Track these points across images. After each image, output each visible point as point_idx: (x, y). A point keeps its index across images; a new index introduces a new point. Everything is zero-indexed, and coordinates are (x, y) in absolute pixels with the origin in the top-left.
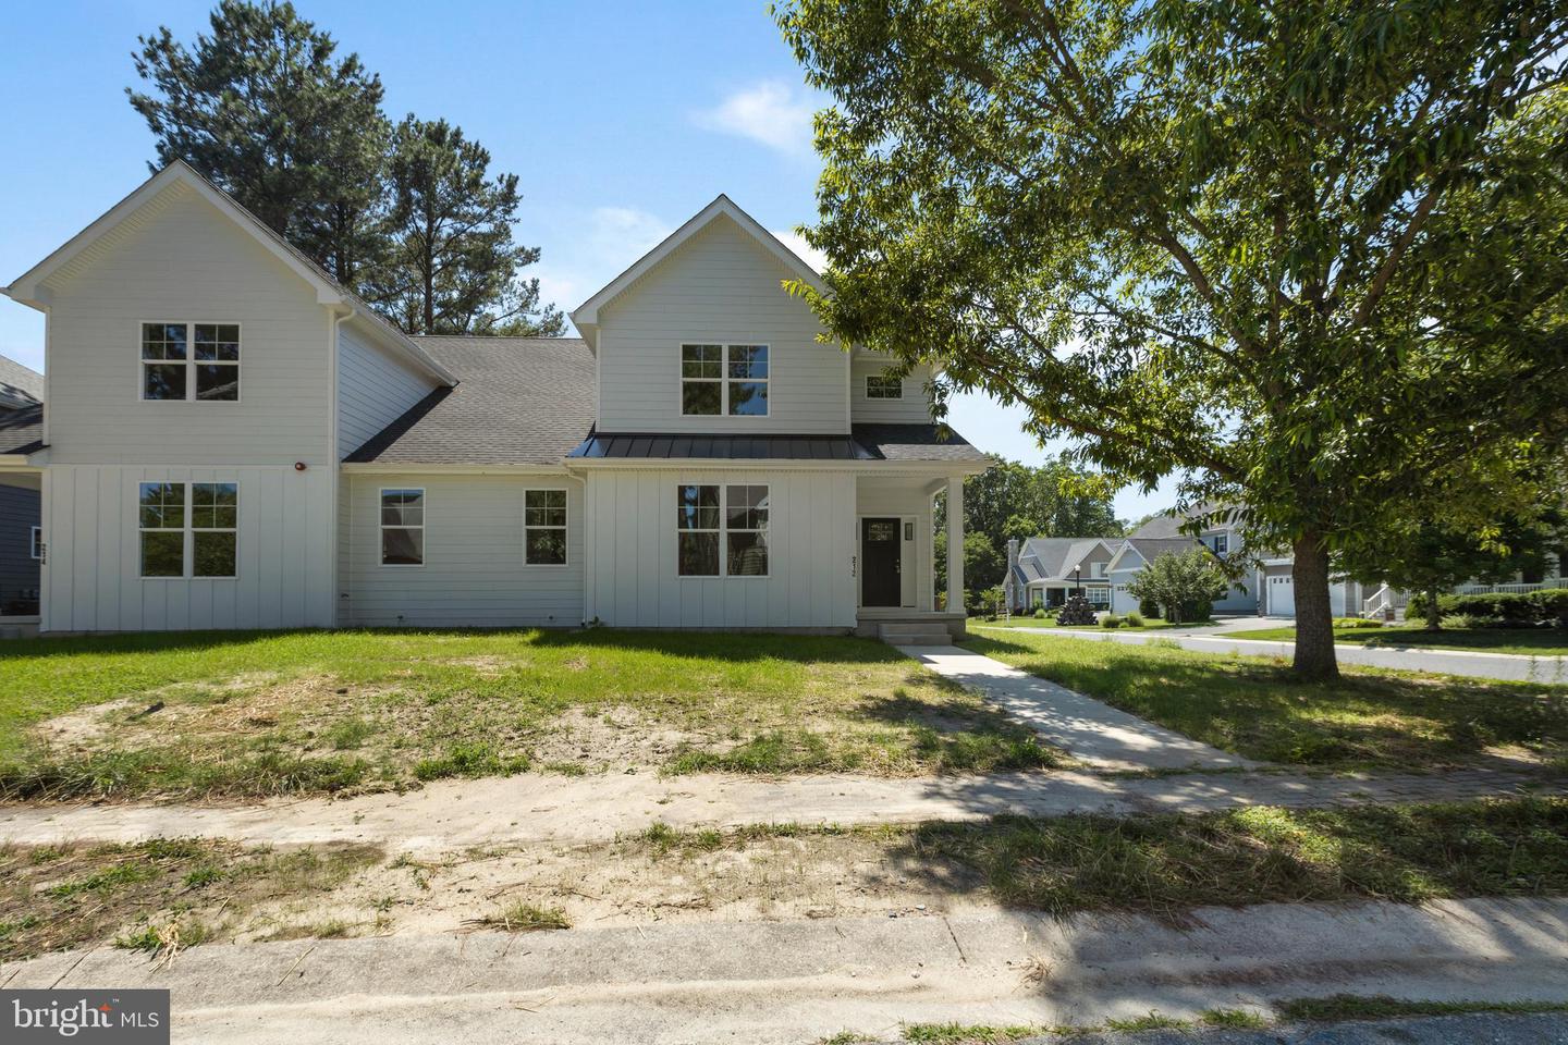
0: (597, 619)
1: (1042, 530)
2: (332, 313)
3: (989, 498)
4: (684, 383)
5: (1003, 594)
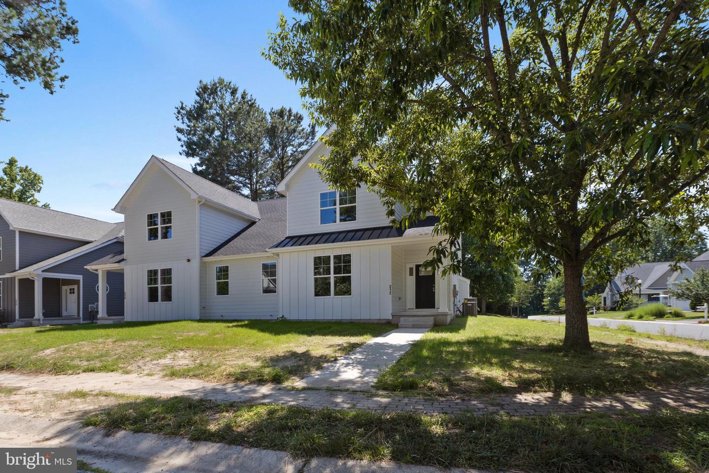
0: (283, 316)
1: (643, 259)
2: (197, 202)
4: (321, 210)
5: (605, 298)
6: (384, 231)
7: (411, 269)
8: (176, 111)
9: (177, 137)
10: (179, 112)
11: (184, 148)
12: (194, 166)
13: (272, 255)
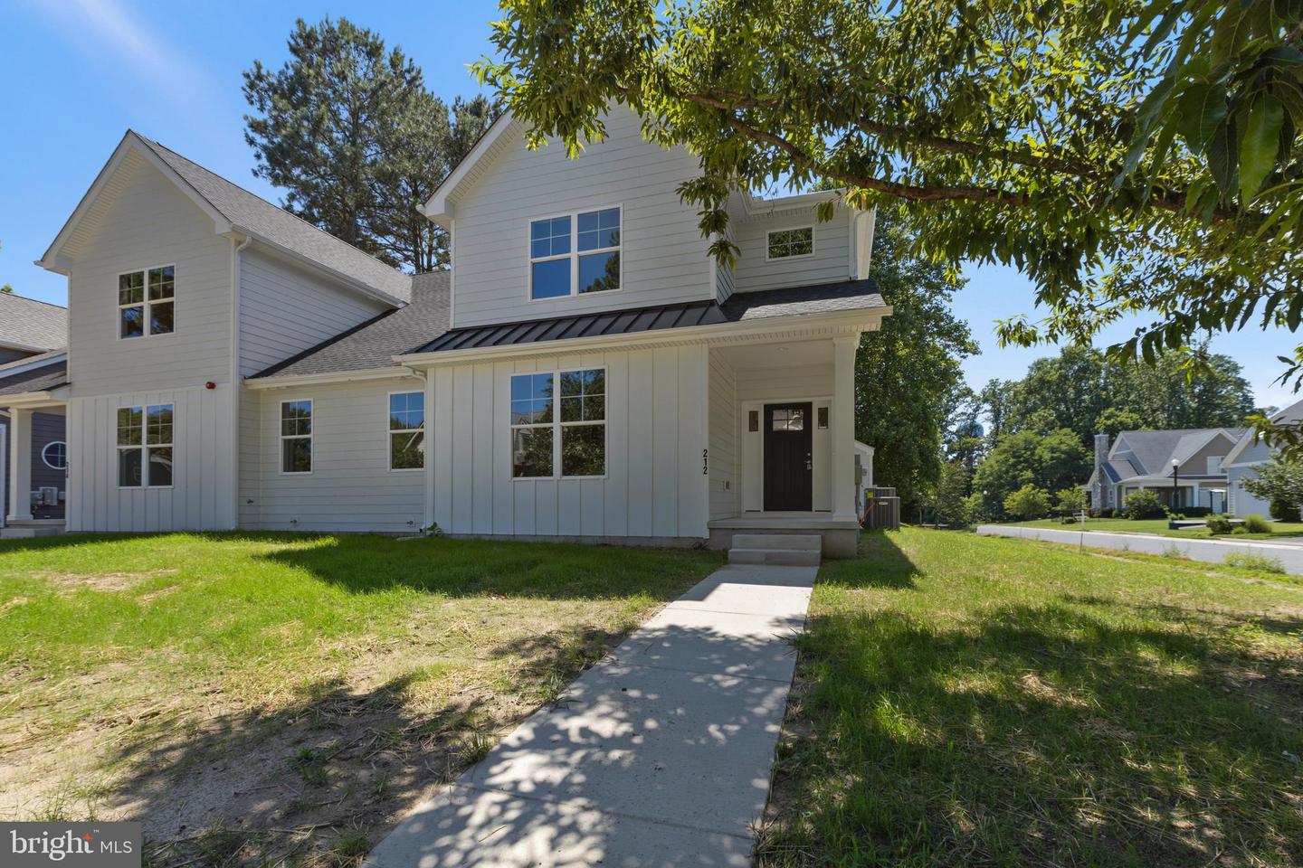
0: (435, 524)
1: (1148, 425)
2: (233, 243)
3: (1079, 392)
4: (534, 265)
5: (1089, 494)
6: (690, 312)
7: (753, 415)
8: (244, 82)
9: (247, 135)
10: (252, 86)
11: (264, 162)
12: (286, 203)
13: (410, 373)
